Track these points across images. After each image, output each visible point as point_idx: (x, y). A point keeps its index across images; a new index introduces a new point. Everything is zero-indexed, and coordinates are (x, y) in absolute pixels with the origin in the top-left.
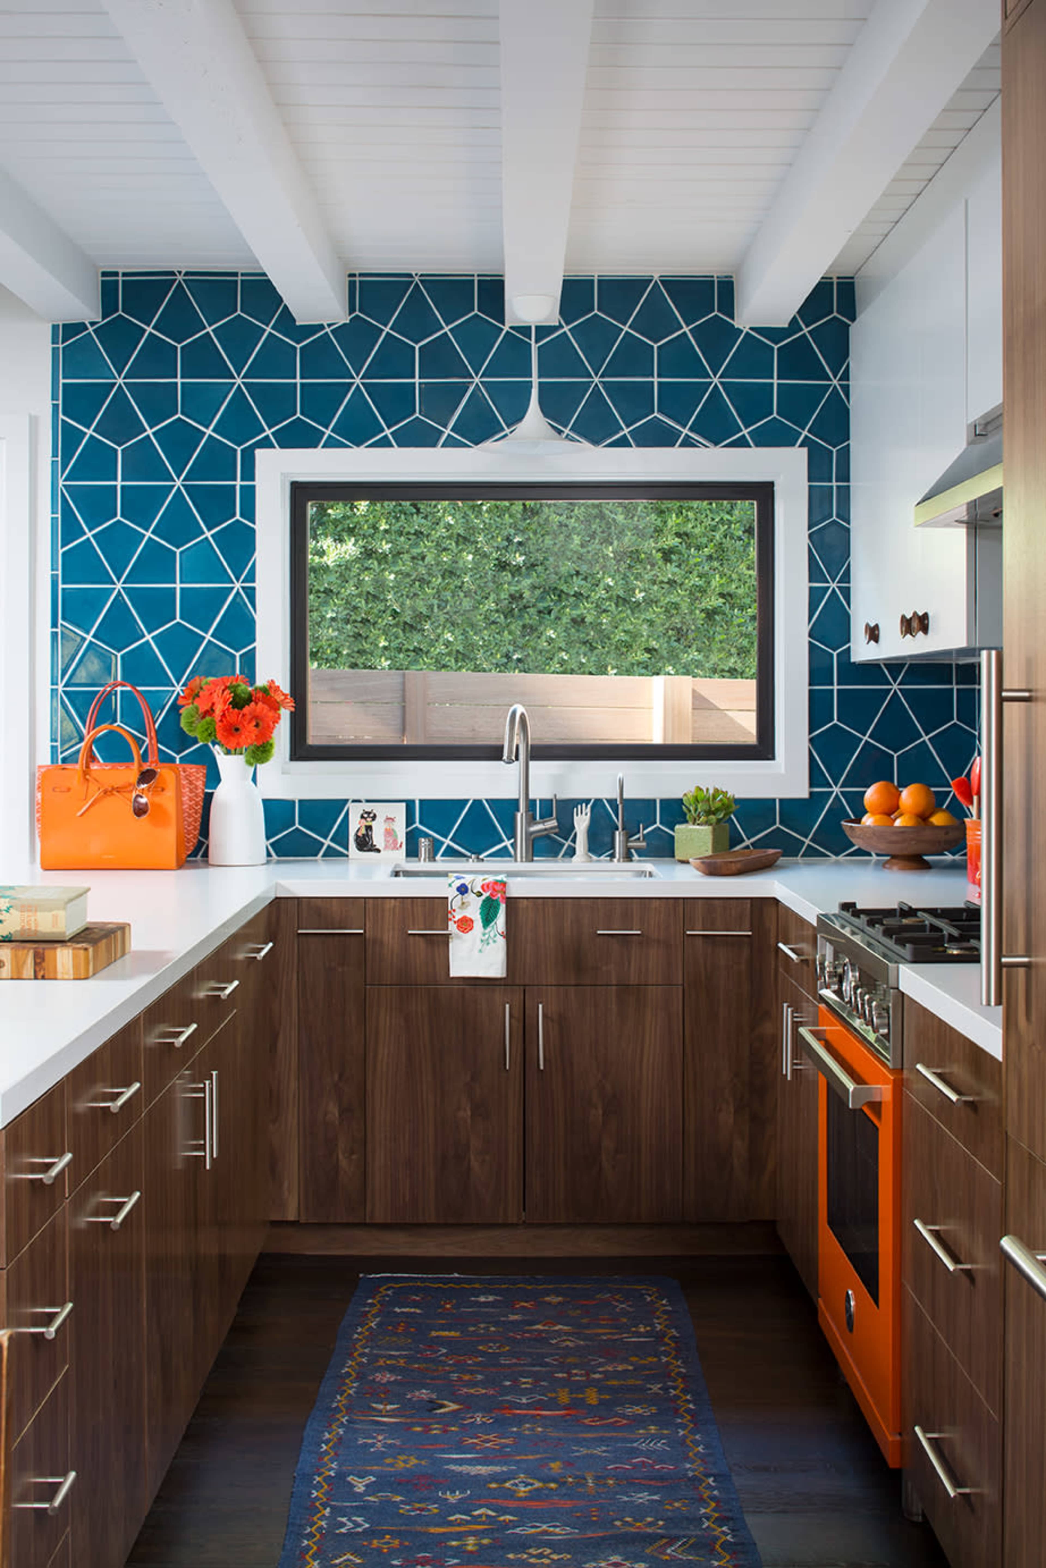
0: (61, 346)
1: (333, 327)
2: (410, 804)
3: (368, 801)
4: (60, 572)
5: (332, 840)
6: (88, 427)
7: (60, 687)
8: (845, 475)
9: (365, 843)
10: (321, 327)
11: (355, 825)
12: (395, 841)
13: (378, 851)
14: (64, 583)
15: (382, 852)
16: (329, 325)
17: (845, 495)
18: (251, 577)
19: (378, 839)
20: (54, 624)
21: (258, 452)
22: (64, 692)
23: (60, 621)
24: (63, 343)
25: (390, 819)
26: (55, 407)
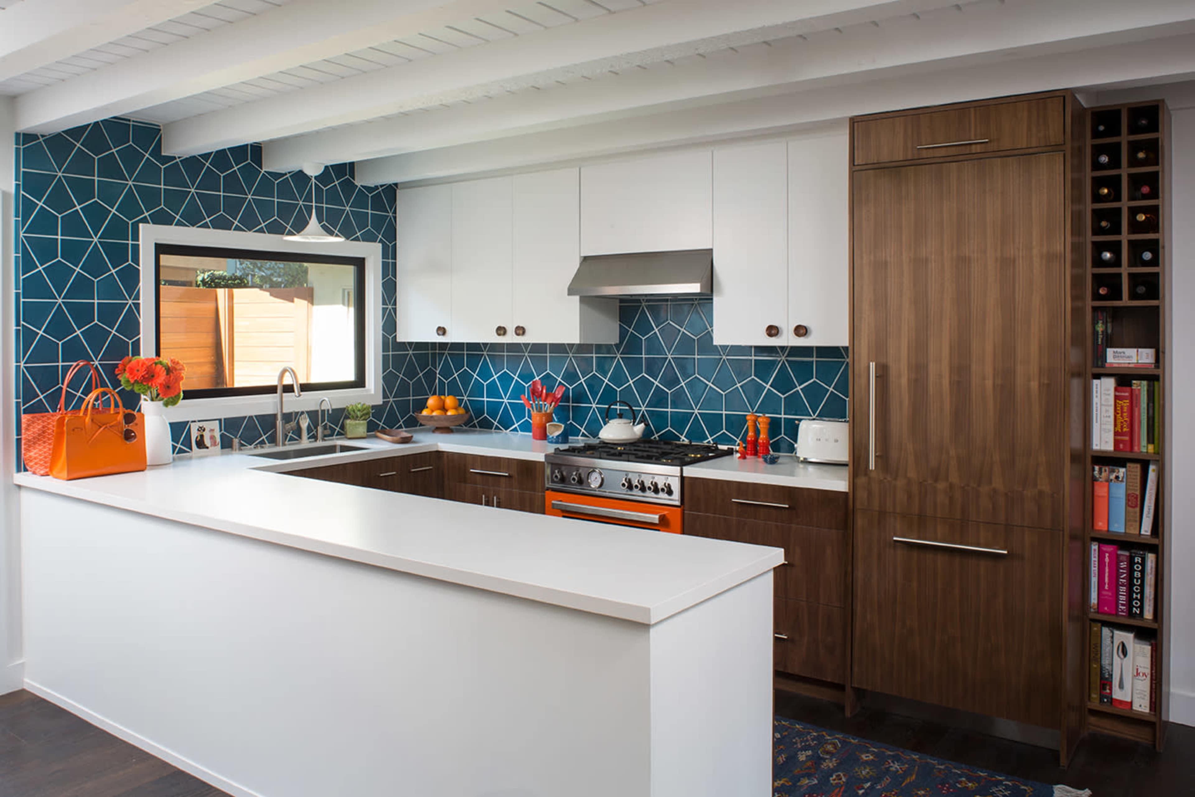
0: (22, 147)
1: (181, 159)
2: (220, 420)
3: (199, 421)
4: (21, 291)
5: (181, 444)
6: (40, 201)
7: (22, 364)
8: (394, 257)
9: (201, 444)
10: (174, 158)
11: (194, 435)
12: (215, 442)
13: (207, 448)
14: (24, 298)
15: (210, 448)
16: (179, 158)
17: (395, 265)
18: (137, 297)
19: (207, 441)
20: (18, 324)
21: (141, 225)
22: (25, 367)
23: (22, 322)
24: (23, 145)
25: (212, 430)
26: (17, 186)
